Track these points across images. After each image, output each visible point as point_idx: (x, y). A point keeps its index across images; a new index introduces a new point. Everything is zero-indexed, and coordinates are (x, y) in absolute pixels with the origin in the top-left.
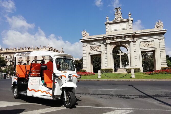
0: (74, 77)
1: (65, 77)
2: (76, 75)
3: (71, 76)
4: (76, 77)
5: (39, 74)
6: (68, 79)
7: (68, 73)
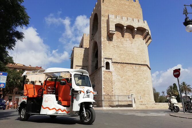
0: (91, 93)
1: (84, 92)
2: (93, 91)
3: (89, 91)
4: (93, 93)
5: (54, 92)
6: (86, 95)
7: (86, 88)
